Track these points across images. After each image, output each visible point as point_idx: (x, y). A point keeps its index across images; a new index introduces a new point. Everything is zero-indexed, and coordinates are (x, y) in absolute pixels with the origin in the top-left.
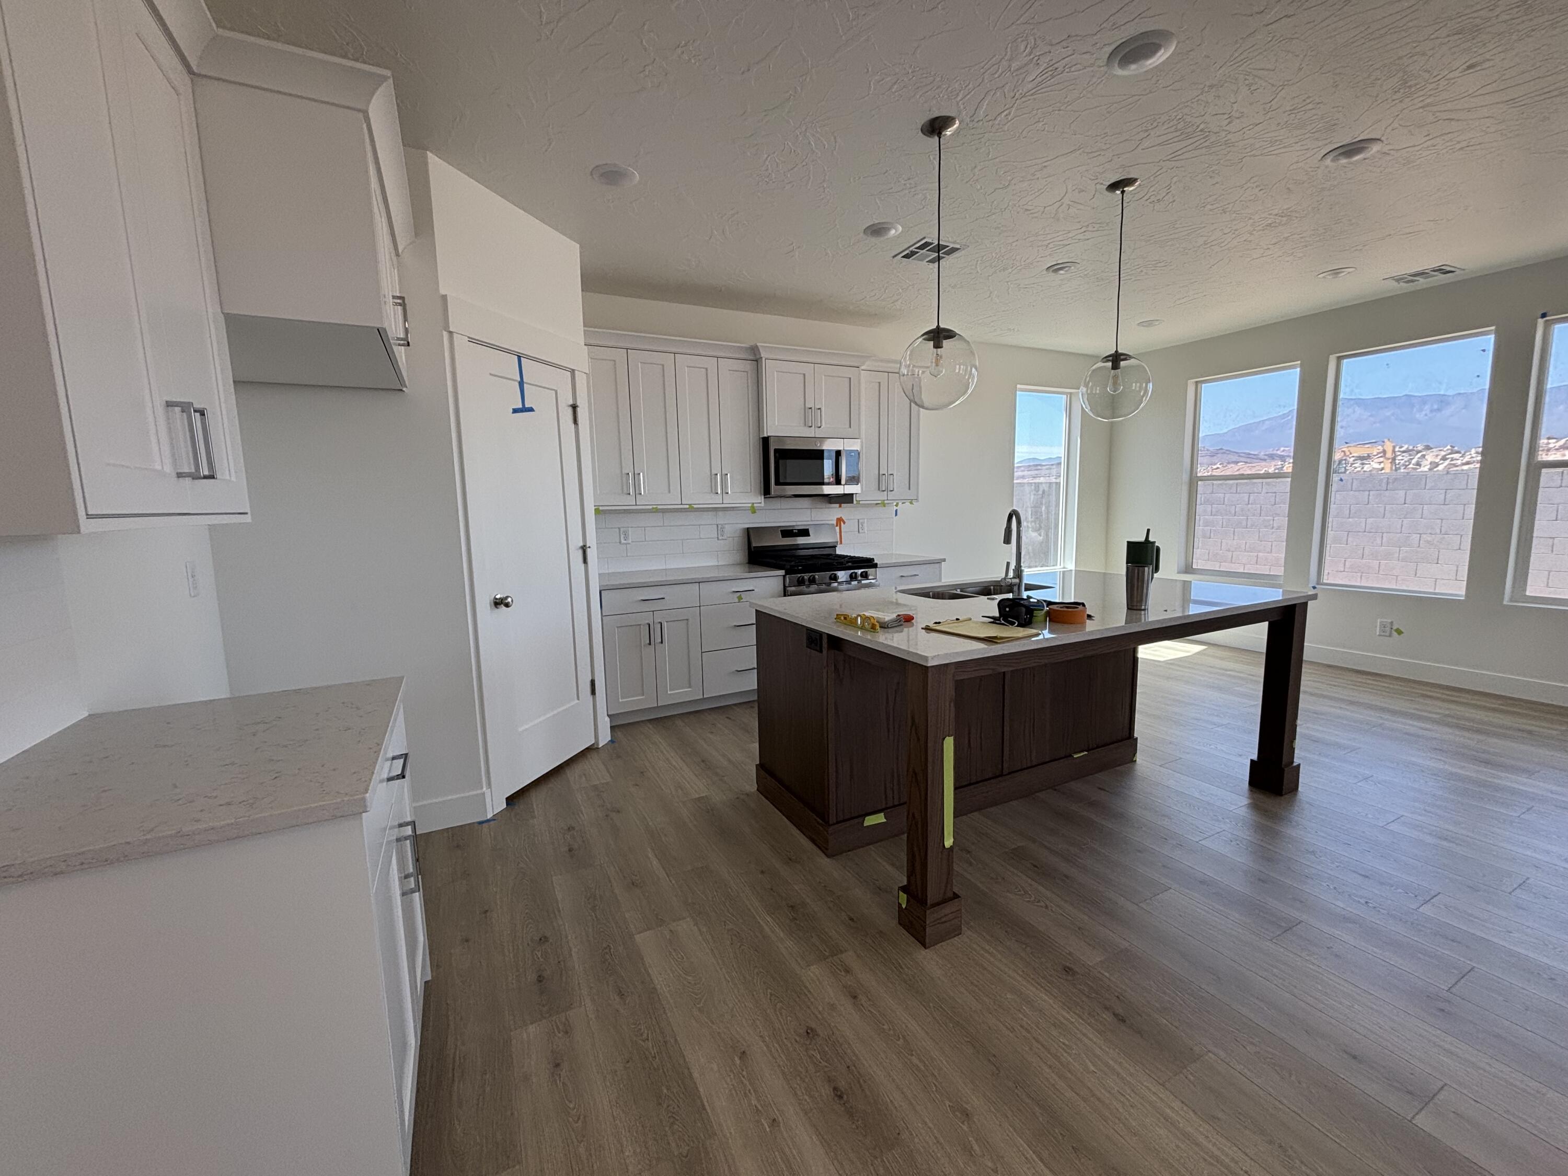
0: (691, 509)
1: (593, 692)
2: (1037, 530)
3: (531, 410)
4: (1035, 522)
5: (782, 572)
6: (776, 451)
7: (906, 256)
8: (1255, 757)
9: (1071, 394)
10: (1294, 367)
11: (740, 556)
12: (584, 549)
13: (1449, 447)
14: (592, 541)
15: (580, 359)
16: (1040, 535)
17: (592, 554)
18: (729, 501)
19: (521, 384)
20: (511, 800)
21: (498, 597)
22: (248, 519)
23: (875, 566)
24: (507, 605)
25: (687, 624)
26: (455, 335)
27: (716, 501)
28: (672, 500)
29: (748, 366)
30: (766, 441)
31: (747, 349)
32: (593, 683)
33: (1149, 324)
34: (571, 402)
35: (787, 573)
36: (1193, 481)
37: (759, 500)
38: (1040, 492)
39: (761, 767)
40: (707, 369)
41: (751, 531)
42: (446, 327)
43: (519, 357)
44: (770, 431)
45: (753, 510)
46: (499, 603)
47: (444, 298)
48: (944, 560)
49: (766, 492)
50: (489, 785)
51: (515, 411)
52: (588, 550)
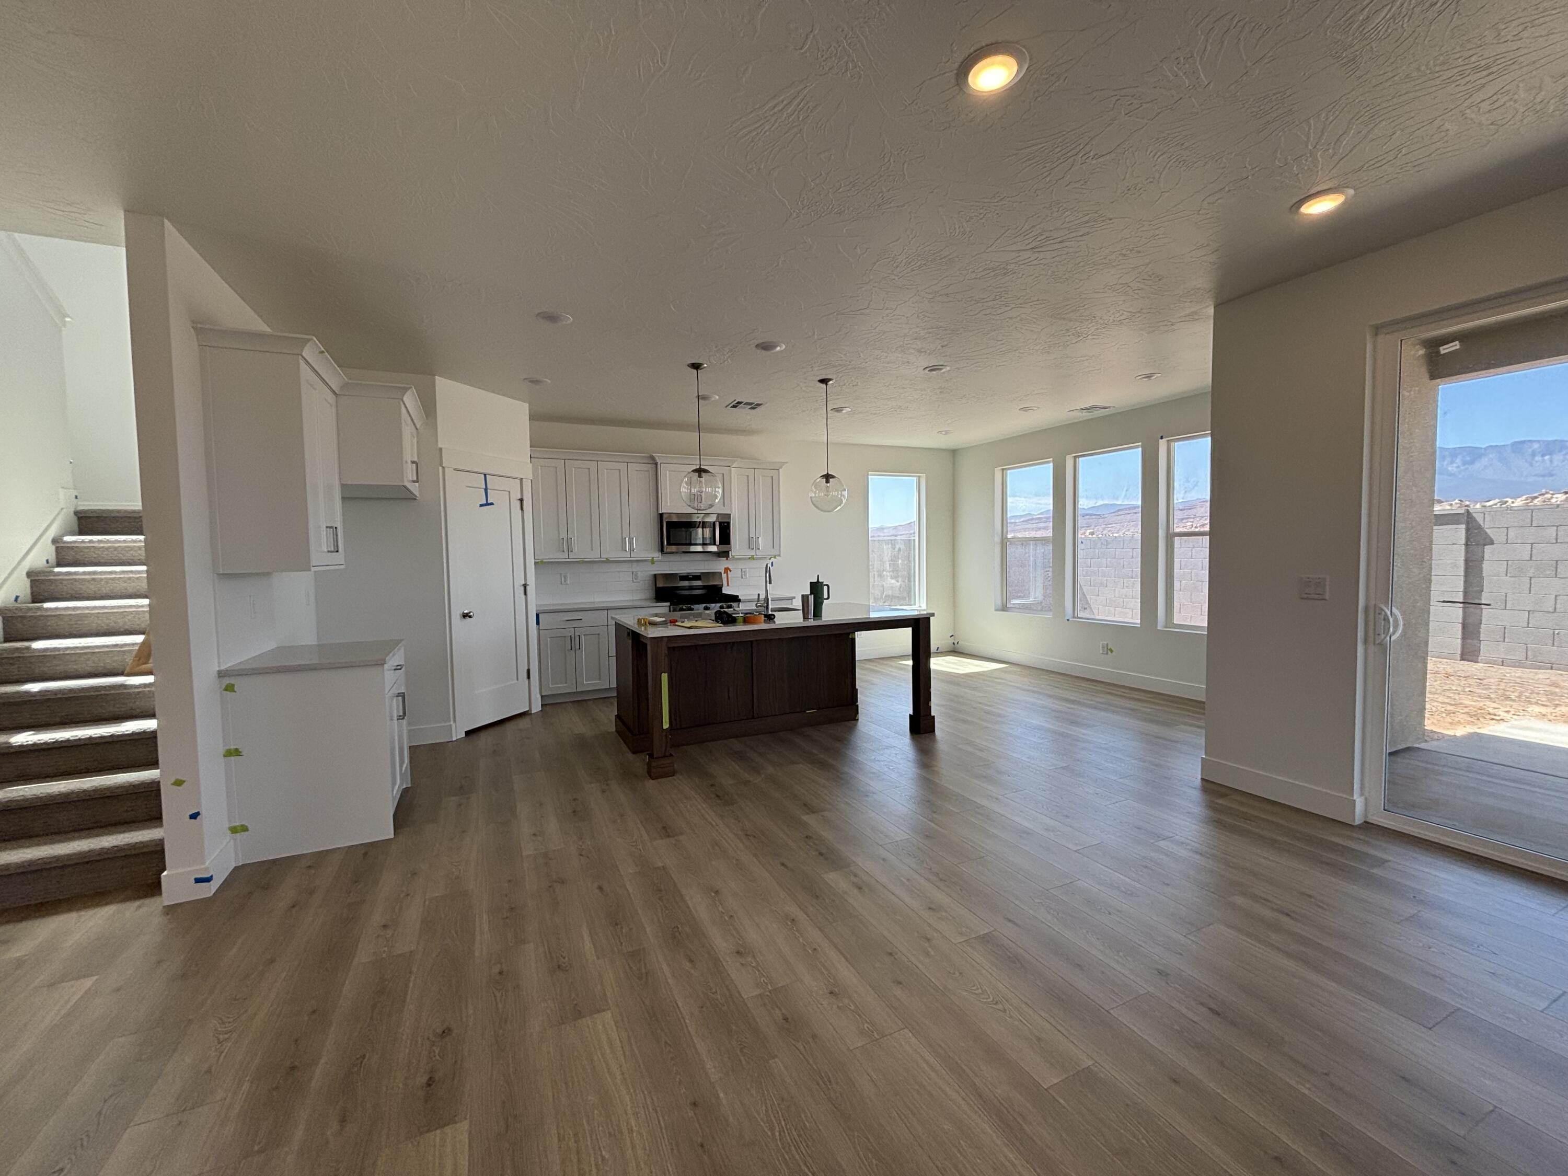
0: (608, 561)
1: (529, 677)
2: (895, 578)
3: (492, 504)
4: (893, 571)
5: (668, 604)
6: (667, 523)
7: (734, 407)
8: (912, 713)
9: (919, 477)
10: (1048, 462)
11: (651, 594)
12: (525, 586)
13: (1457, 501)
14: (531, 582)
15: (526, 472)
16: (898, 581)
17: (531, 589)
18: (635, 556)
19: (486, 490)
20: (468, 733)
21: (466, 612)
22: (342, 567)
23: (739, 601)
24: (470, 617)
25: (599, 638)
26: (446, 469)
27: (625, 555)
28: (594, 555)
29: (650, 467)
30: (661, 515)
31: (648, 457)
32: (528, 671)
33: (947, 432)
34: (519, 497)
35: (671, 605)
36: (1004, 543)
37: (657, 555)
38: (897, 550)
39: (618, 717)
40: (620, 470)
41: (658, 577)
42: (441, 464)
43: (485, 475)
44: (663, 510)
45: (653, 562)
46: (465, 616)
47: (441, 449)
48: (794, 598)
49: (662, 550)
50: (455, 721)
51: (481, 505)
52: (528, 588)
